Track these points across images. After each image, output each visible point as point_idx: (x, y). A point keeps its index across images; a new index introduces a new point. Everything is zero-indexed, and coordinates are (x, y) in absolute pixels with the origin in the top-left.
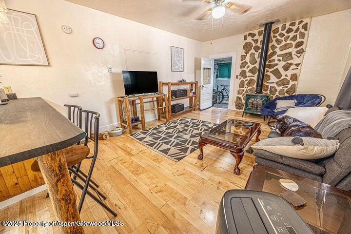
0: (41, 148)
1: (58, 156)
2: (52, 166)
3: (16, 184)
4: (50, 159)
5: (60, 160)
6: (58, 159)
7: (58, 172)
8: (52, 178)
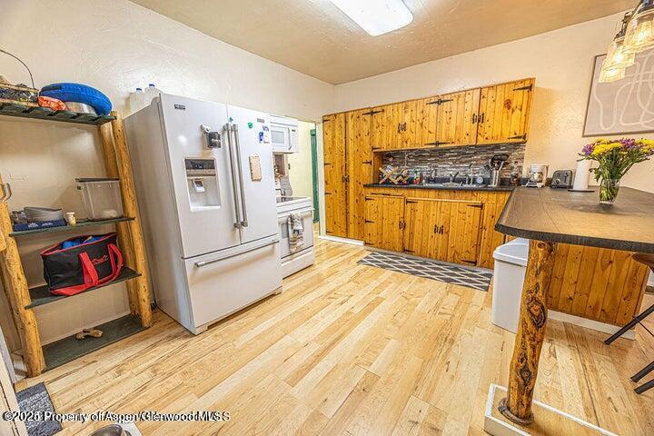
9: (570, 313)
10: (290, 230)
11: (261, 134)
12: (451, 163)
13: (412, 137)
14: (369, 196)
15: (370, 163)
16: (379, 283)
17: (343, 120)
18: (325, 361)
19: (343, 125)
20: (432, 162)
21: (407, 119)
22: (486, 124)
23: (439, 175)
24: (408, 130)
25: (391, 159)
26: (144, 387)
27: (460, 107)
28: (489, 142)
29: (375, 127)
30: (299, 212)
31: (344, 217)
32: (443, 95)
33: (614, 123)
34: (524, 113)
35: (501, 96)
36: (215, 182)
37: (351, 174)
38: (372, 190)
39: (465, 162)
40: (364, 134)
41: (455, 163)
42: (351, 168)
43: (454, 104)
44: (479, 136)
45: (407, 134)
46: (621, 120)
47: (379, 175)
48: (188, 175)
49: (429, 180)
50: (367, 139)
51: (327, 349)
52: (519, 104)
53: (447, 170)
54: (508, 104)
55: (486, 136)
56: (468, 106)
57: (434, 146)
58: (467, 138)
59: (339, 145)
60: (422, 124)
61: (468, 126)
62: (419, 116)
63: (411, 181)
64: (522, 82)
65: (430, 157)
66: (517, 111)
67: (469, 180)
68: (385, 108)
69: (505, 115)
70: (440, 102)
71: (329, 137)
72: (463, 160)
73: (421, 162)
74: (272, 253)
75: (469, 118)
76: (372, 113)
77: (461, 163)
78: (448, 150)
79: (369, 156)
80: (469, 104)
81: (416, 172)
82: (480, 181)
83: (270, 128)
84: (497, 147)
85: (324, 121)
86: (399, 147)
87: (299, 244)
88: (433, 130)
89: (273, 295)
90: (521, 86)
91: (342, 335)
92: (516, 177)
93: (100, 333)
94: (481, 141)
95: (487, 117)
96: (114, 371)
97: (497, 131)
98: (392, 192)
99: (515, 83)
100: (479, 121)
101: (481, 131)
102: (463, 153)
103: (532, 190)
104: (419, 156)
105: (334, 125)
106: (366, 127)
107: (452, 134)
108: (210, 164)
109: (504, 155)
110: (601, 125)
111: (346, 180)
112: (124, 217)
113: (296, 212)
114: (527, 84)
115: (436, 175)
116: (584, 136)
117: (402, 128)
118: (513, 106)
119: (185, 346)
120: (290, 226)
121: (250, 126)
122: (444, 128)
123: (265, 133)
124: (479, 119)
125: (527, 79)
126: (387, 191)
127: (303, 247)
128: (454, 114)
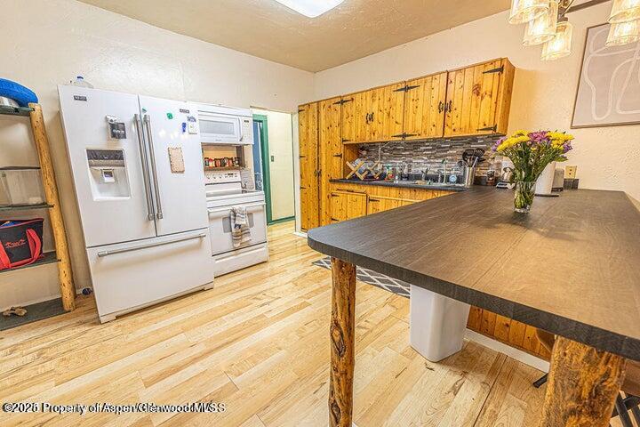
0: (577, 323)
1: (606, 363)
2: (578, 373)
3: (507, 325)
4: (583, 354)
5: (607, 375)
6: (602, 369)
7: (585, 394)
8: (564, 397)
9: (507, 342)
10: (233, 225)
11: (184, 125)
12: (425, 158)
13: (379, 128)
14: (334, 192)
15: (340, 156)
16: (318, 287)
17: (316, 110)
18: (197, 365)
19: (316, 116)
20: (405, 156)
21: (375, 109)
22: (453, 114)
23: (413, 171)
24: (375, 120)
25: (364, 153)
26: (20, 369)
27: (427, 93)
28: (457, 134)
29: (345, 117)
30: (244, 207)
31: (316, 214)
32: (410, 81)
33: (609, 111)
34: (494, 101)
35: (469, 81)
36: (124, 173)
37: (323, 168)
38: (337, 186)
39: (440, 157)
40: (334, 125)
41: (429, 158)
42: (323, 161)
43: (421, 90)
44: (446, 128)
45: (374, 124)
46: (617, 108)
47: (347, 170)
48: (90, 165)
49: (401, 177)
50: (337, 130)
51: (210, 352)
52: (489, 89)
53: (421, 165)
54: (477, 90)
55: (453, 127)
56: (435, 92)
57: (400, 139)
58: (434, 129)
59: (312, 137)
60: (389, 114)
61: (435, 117)
62: (387, 105)
63: (382, 177)
64: (492, 63)
65: (406, 150)
66: (487, 98)
67: (442, 177)
68: (354, 97)
69: (474, 103)
70: (407, 89)
71: (304, 128)
72: (438, 155)
73: (396, 156)
74: (198, 247)
75: (435, 108)
76: (342, 102)
77: (436, 158)
78: (422, 143)
79: (339, 149)
80: (436, 90)
81: (388, 167)
82: (453, 179)
83: (197, 118)
84: (474, 139)
85: (300, 111)
86: (367, 140)
87: (246, 239)
88: (400, 121)
89: (203, 290)
90: (491, 67)
91: (235, 339)
92: (492, 176)
93: (24, 312)
94: (449, 133)
95: (454, 105)
96: (35, 354)
97: (465, 121)
98: (356, 188)
99: (485, 64)
100: (446, 110)
101: (448, 121)
102: (438, 146)
103: (502, 192)
104: (392, 149)
105: (308, 116)
106: (336, 117)
107: (419, 124)
108: (117, 156)
109: (478, 149)
110: (594, 113)
111: (319, 174)
112: (44, 205)
113: (240, 206)
114: (498, 66)
115: (409, 170)
116: (572, 128)
117: (370, 118)
118: (482, 92)
119: (85, 332)
120: (232, 221)
121: (170, 116)
122: (411, 118)
123: (189, 124)
124: (446, 107)
125: (496, 60)
126: (351, 187)
127: (253, 242)
128: (420, 103)
